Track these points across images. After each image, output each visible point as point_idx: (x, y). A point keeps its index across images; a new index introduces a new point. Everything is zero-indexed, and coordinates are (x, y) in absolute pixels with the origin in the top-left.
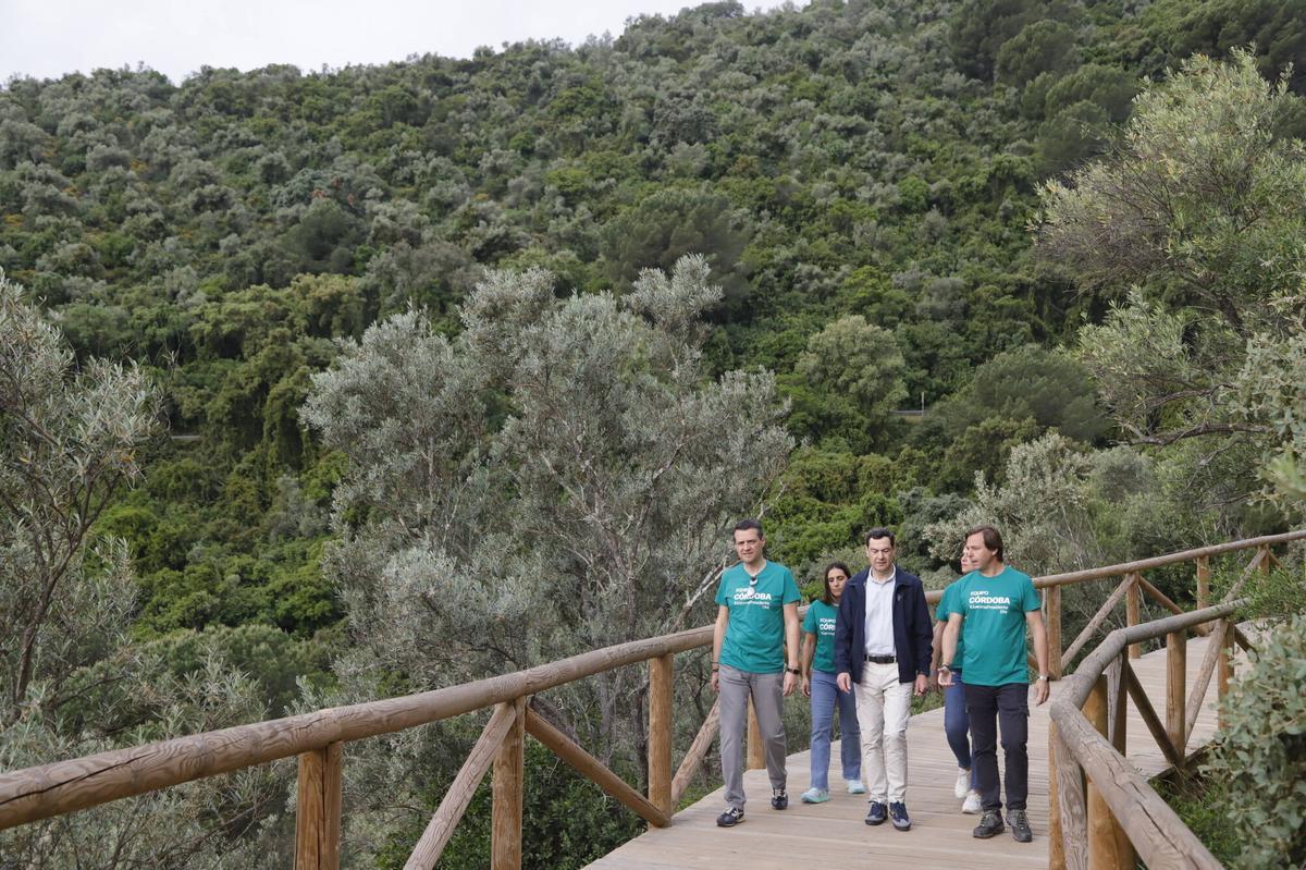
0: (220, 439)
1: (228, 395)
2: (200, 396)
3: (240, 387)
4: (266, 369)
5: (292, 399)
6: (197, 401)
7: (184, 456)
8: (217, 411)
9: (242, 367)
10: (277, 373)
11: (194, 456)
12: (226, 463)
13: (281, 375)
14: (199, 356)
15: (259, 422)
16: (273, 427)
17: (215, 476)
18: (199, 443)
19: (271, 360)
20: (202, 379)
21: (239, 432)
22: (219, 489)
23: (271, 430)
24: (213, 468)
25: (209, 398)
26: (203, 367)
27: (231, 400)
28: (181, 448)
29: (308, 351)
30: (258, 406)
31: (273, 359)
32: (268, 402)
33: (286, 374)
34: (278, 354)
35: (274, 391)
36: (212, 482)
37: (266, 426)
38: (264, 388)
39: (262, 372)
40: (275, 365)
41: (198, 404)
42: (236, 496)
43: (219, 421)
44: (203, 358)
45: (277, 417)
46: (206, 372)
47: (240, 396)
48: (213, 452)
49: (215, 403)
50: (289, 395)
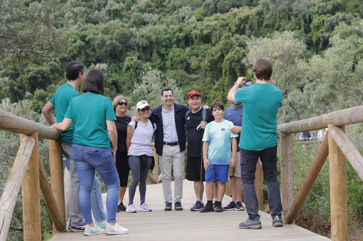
0: (206, 76)
1: (209, 59)
2: (198, 60)
3: (213, 56)
4: (223, 49)
5: (233, 60)
6: (197, 62)
7: (193, 84)
8: (205, 66)
9: (214, 48)
10: (227, 50)
11: (197, 84)
12: (209, 86)
13: (228, 51)
14: (195, 43)
15: (221, 70)
16: (226, 71)
17: (206, 91)
18: (199, 78)
19: (224, 45)
20: (197, 52)
21: (213, 74)
22: (208, 96)
23: (225, 73)
24: (204, 88)
25: (201, 60)
26: (197, 47)
27: (210, 61)
28: (192, 80)
29: (238, 41)
30: (220, 63)
31: (226, 45)
32: (224, 62)
33: (231, 50)
34: (227, 43)
35: (226, 57)
36: (205, 93)
37: (224, 71)
38: (222, 56)
39: (222, 50)
40: (226, 47)
41: (198, 64)
42: (214, 98)
43: (206, 70)
44: (197, 44)
45: (228, 67)
46: (198, 49)
47: (213, 59)
48: (204, 82)
49: (204, 62)
50: (232, 59)
